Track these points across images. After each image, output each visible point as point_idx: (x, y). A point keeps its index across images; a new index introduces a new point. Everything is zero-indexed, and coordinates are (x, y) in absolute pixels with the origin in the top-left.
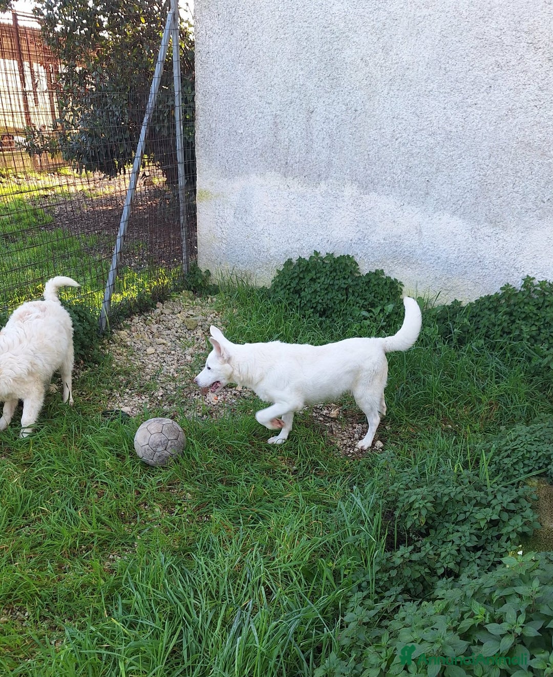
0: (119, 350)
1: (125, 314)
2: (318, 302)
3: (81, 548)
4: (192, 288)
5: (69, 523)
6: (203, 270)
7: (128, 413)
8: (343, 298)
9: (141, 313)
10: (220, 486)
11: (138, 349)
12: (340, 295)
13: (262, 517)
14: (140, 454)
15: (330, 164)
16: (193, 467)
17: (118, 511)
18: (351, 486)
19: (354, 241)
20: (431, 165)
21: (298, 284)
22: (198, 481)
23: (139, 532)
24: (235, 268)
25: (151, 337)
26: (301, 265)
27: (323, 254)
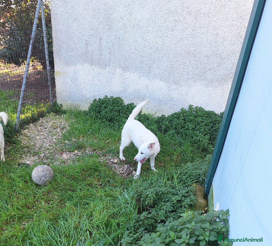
0: (24, 138)
1: (26, 123)
2: (108, 116)
3: (10, 220)
4: (55, 112)
5: (5, 210)
6: (59, 104)
7: (29, 164)
8: (118, 114)
9: (33, 122)
10: (69, 192)
11: (33, 137)
12: (116, 113)
13: (87, 204)
14: (34, 180)
15: (110, 60)
16: (57, 185)
17: (26, 204)
18: (123, 190)
19: (121, 91)
20: (151, 61)
21: (99, 109)
22: (60, 190)
23: (35, 212)
24: (73, 103)
25: (38, 132)
26: (100, 101)
27: (109, 97)
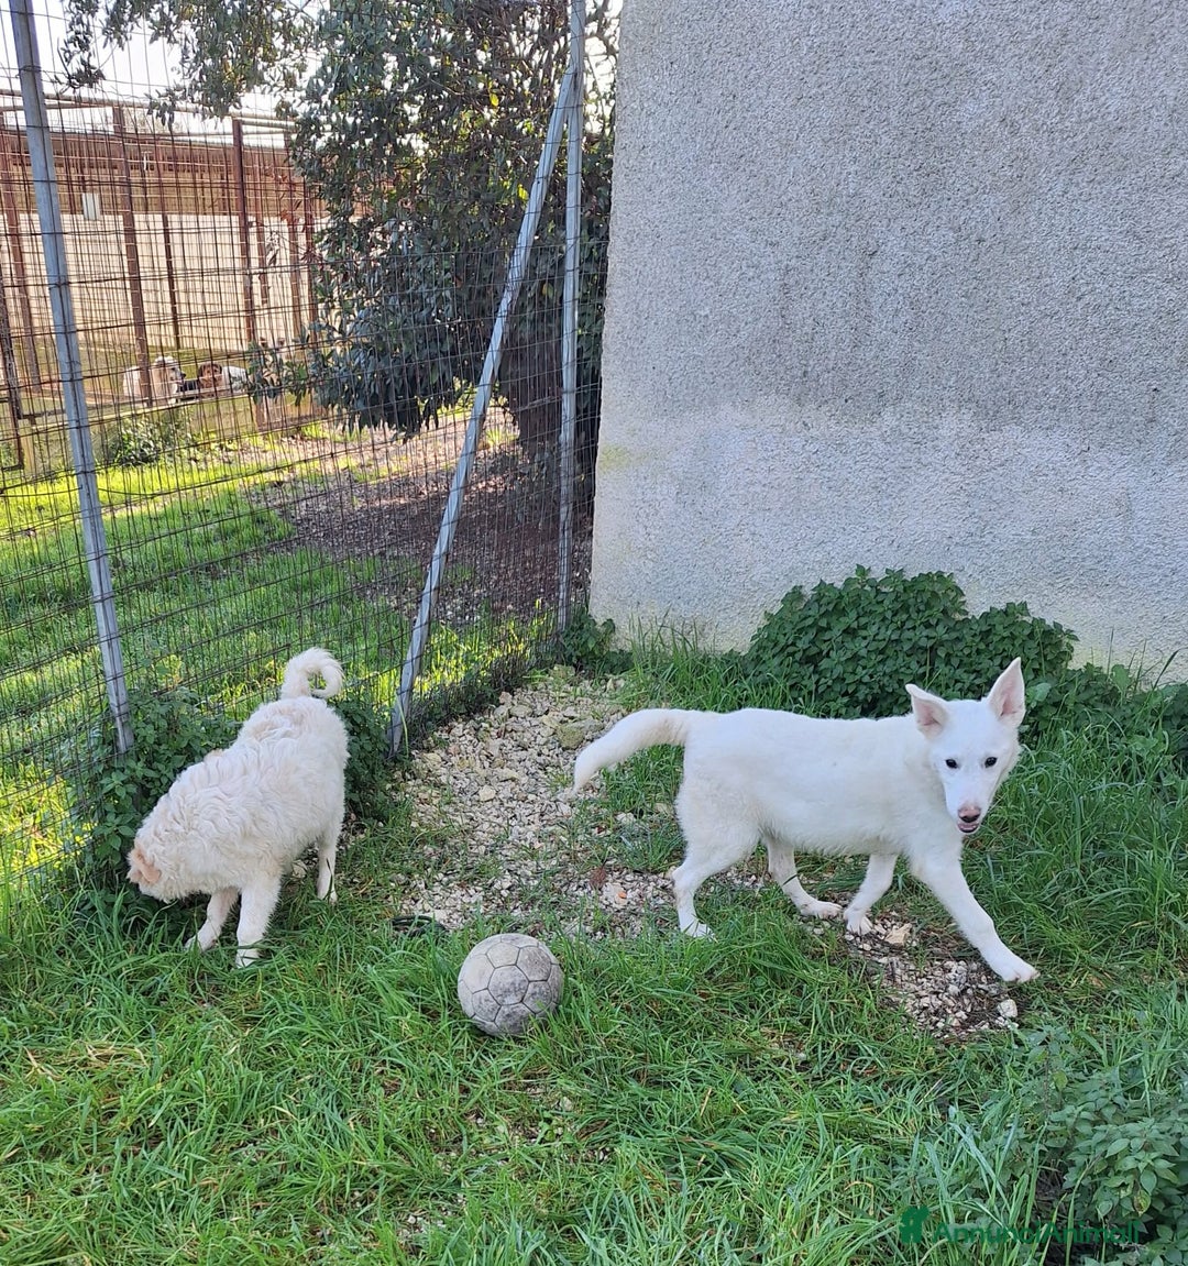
0: (425, 792)
1: (438, 717)
2: (860, 682)
3: (352, 1195)
4: (574, 660)
5: (330, 1142)
6: (600, 620)
7: (442, 923)
8: (921, 671)
9: (468, 716)
10: (634, 1086)
11: (462, 791)
12: (914, 665)
13: (730, 1163)
14: (468, 1009)
15: (908, 368)
16: (576, 1042)
17: (425, 1124)
18: (943, 1107)
19: (957, 539)
21: (812, 642)
22: (587, 1072)
23: (467, 1172)
24: (671, 612)
25: (487, 764)
26: (824, 601)
27: (878, 574)
